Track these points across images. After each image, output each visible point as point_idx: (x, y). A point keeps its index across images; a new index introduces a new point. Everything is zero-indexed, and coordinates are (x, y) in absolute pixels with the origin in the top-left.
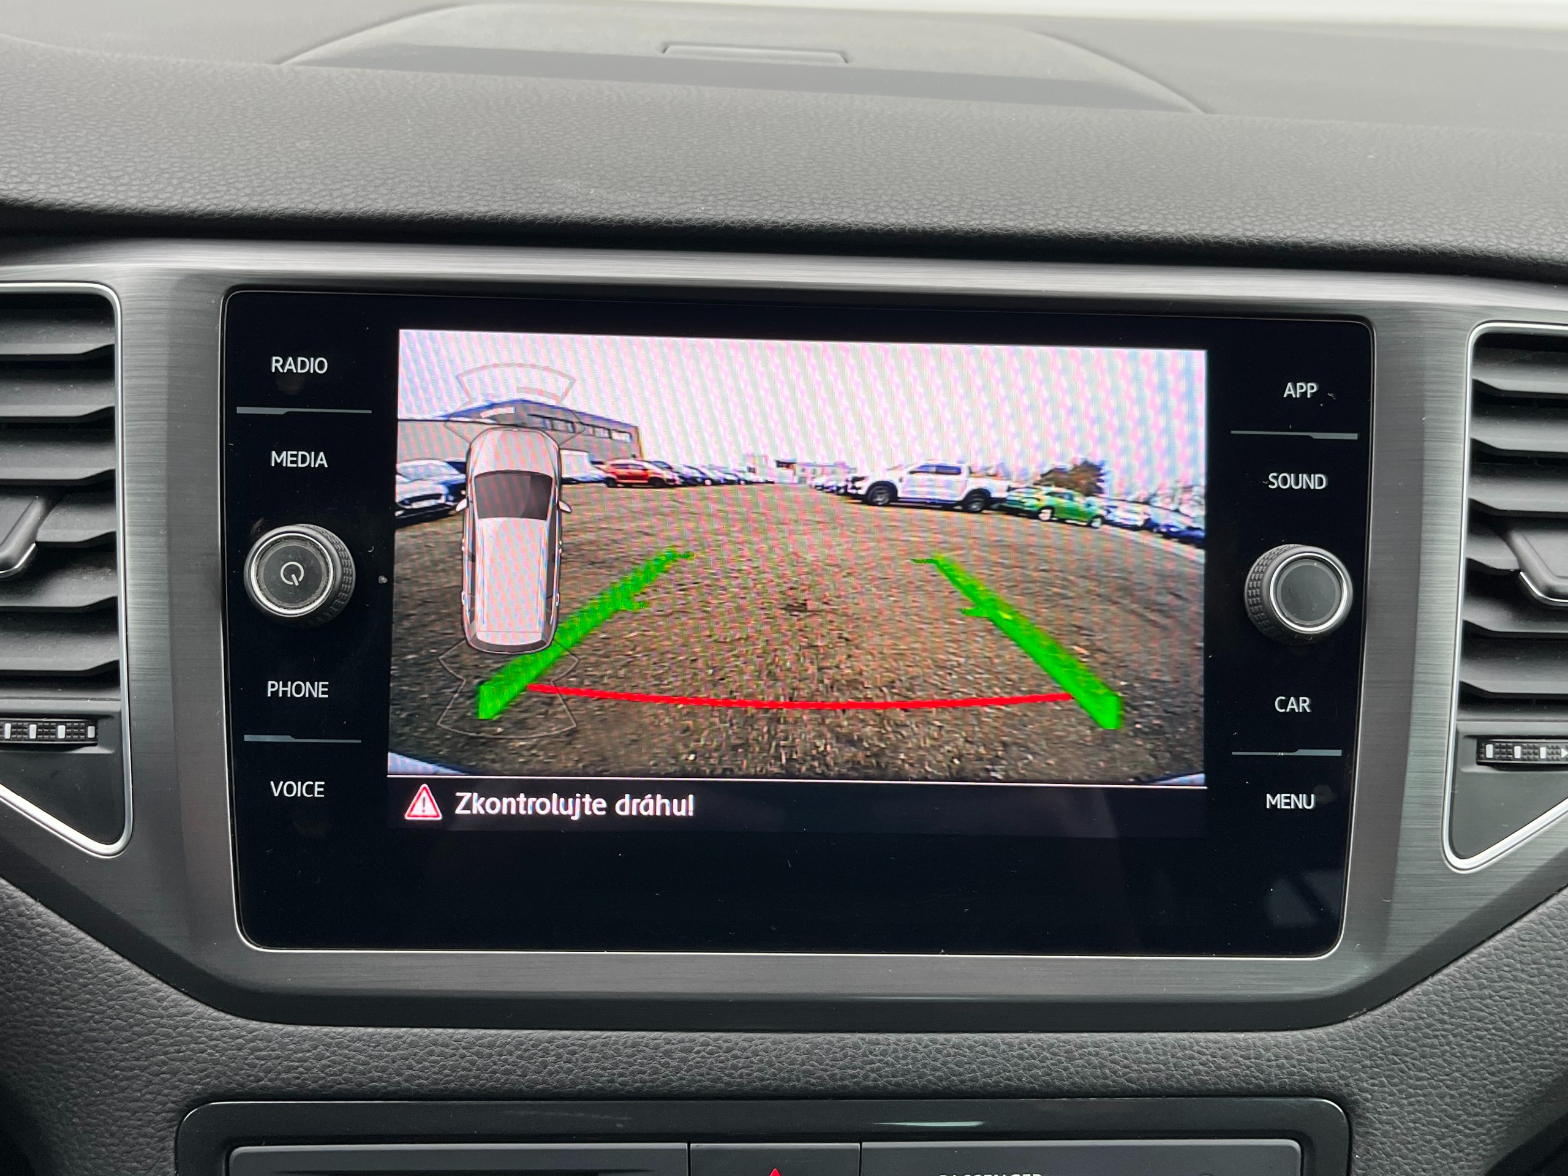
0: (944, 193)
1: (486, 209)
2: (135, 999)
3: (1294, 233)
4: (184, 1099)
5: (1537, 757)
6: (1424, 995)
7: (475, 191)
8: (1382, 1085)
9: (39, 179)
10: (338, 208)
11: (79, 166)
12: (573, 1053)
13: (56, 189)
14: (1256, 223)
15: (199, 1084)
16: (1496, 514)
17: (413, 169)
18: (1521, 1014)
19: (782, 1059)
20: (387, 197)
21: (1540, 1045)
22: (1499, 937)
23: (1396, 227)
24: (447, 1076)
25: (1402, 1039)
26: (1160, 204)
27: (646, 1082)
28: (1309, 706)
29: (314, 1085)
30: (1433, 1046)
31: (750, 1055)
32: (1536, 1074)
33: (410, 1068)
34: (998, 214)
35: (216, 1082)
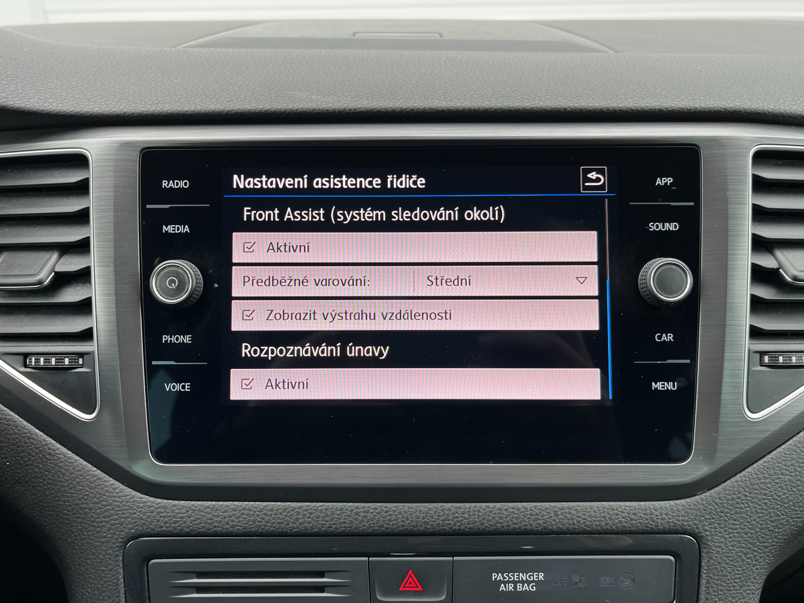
0: (484, 91)
1: (263, 107)
2: (102, 489)
3: (659, 104)
4: (126, 536)
5: (791, 362)
6: (736, 482)
7: (258, 99)
8: (716, 528)
9: (54, 100)
10: (193, 109)
11: (72, 94)
12: (311, 513)
13: (61, 105)
14: (639, 100)
15: (133, 529)
16: (766, 240)
17: (229, 90)
18: (786, 491)
19: (413, 516)
20: (215, 103)
21: (796, 507)
22: (774, 453)
23: (710, 99)
24: (250, 525)
25: (725, 505)
26: (591, 93)
27: (347, 527)
28: (673, 338)
29: (187, 530)
30: (741, 508)
31: (398, 514)
32: (794, 522)
33: (233, 521)
34: (511, 100)
35: (141, 528)
